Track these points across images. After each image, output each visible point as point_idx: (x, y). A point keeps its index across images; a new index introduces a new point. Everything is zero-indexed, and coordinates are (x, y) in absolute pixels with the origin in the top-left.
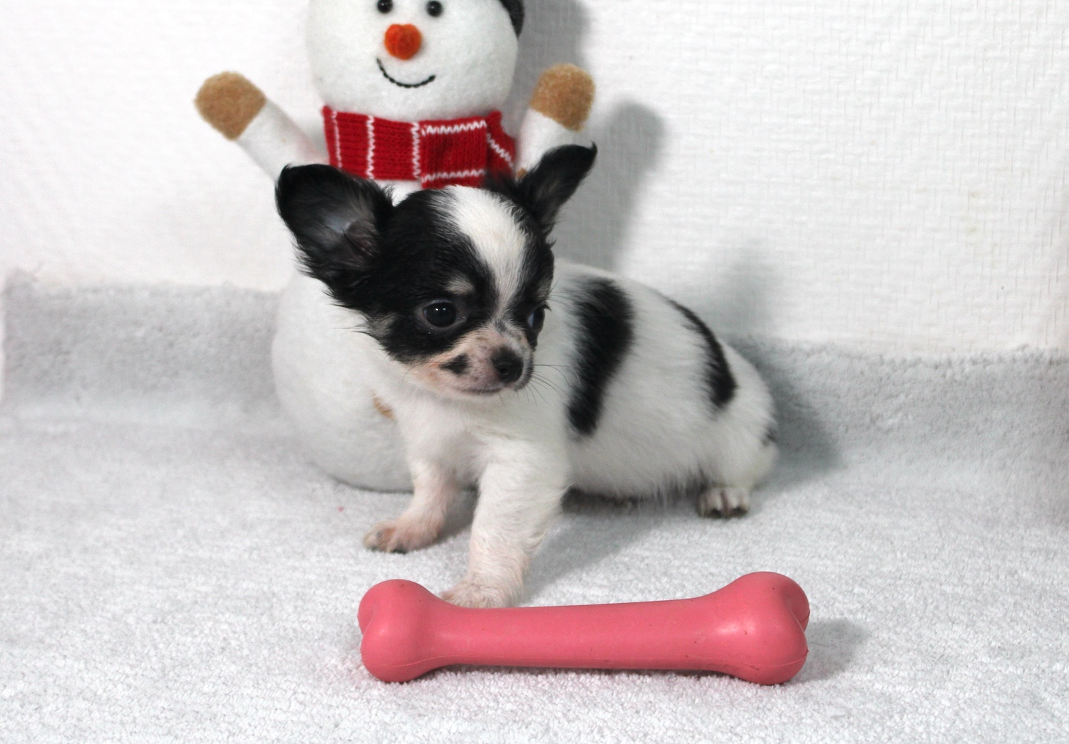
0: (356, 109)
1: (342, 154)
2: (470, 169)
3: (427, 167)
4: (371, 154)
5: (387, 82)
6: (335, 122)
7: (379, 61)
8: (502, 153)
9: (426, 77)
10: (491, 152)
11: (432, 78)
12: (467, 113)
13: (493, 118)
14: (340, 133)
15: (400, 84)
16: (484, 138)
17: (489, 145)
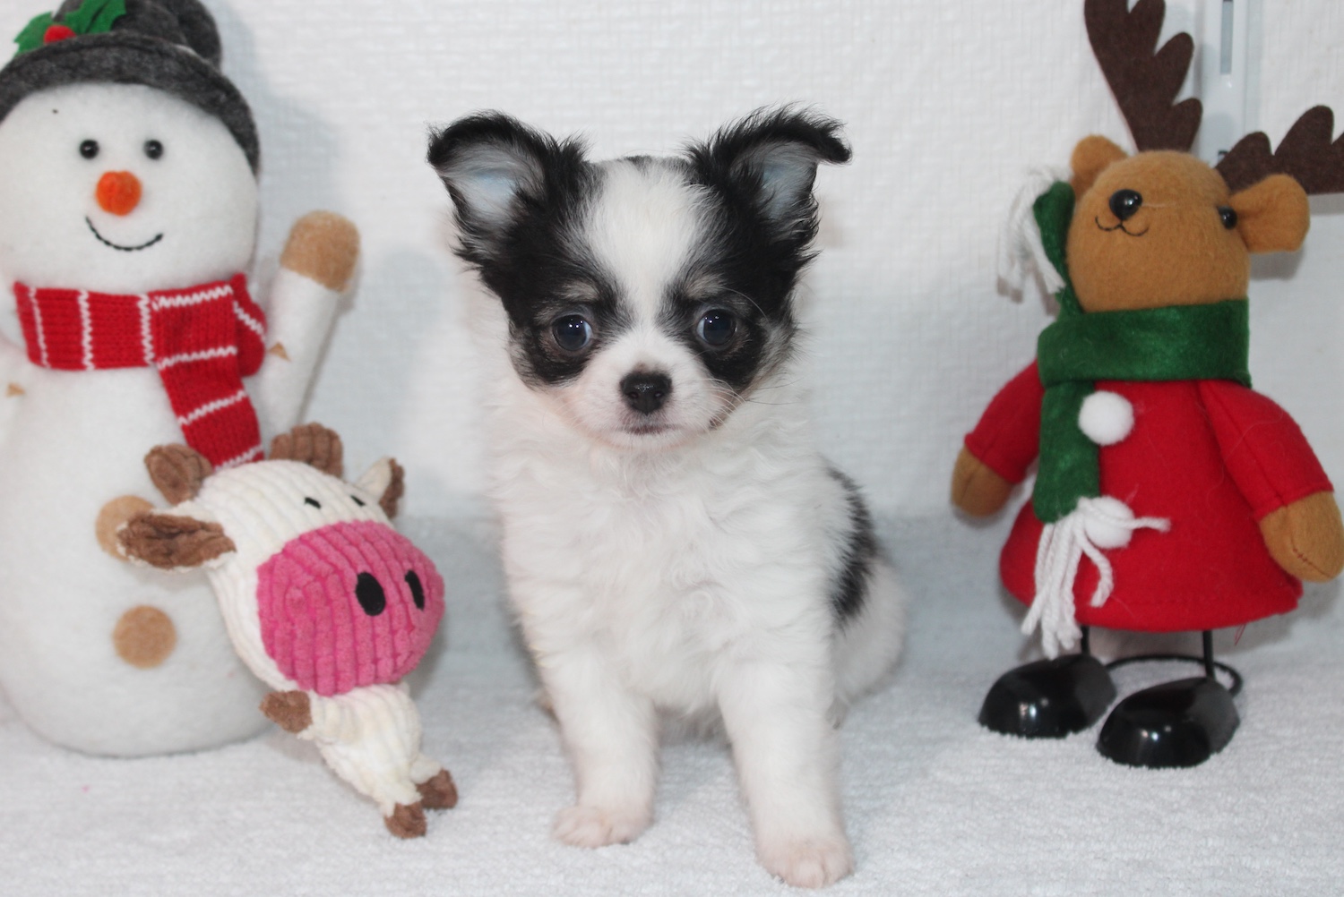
0: (62, 282)
1: (46, 341)
2: (216, 347)
3: (162, 350)
4: (87, 339)
5: (101, 245)
6: (34, 301)
7: (88, 221)
8: (253, 324)
9: (151, 237)
10: (241, 324)
11: (159, 238)
12: (203, 278)
13: (238, 282)
14: (43, 315)
15: (117, 248)
16: (231, 307)
17: (235, 316)
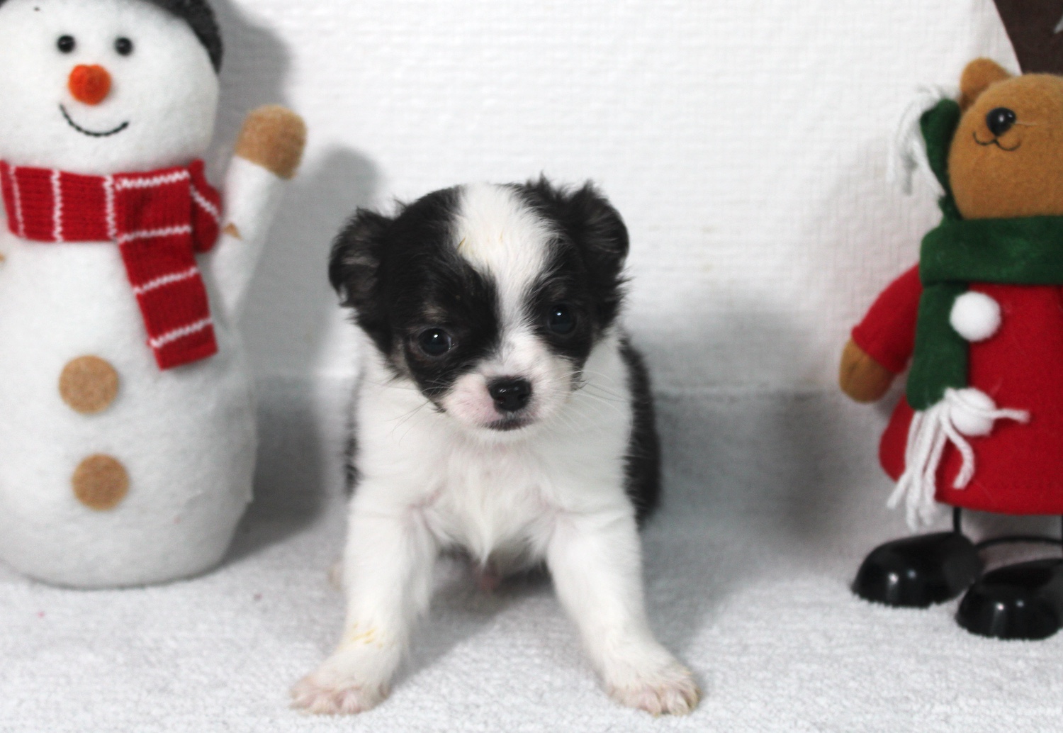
0: (37, 162)
1: (24, 214)
2: (173, 225)
3: (124, 226)
4: (57, 214)
5: (73, 131)
6: (14, 178)
7: (62, 108)
8: (207, 206)
9: (117, 124)
10: (196, 208)
11: (124, 125)
12: (165, 163)
13: (196, 167)
14: (21, 190)
15: (88, 133)
16: (187, 191)
17: (191, 199)
